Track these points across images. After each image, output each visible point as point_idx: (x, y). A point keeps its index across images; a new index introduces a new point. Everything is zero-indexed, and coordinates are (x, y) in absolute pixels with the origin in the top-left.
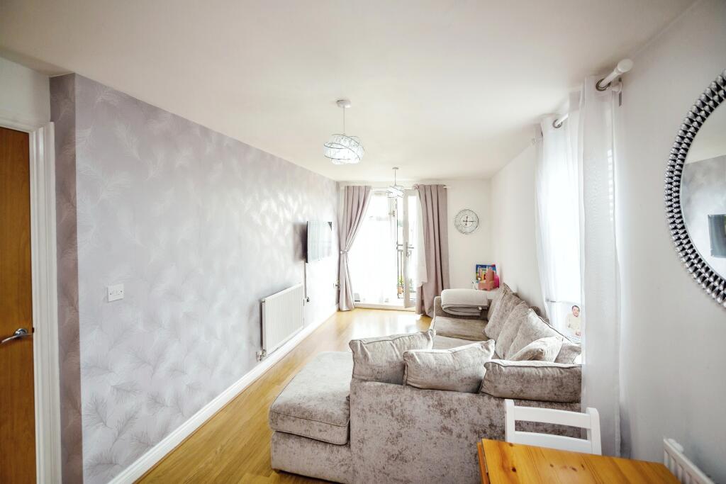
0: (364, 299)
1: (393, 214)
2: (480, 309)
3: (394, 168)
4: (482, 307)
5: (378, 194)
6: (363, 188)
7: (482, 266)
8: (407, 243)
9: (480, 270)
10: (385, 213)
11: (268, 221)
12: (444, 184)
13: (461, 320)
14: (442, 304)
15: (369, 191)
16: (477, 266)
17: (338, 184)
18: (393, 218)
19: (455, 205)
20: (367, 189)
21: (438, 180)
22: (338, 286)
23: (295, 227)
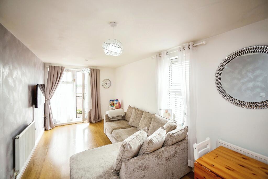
0: (59, 122)
1: (75, 80)
2: (123, 116)
3: (85, 60)
4: (123, 115)
5: (67, 71)
6: (61, 68)
7: (112, 100)
8: (84, 93)
9: (112, 102)
10: (70, 79)
11: (17, 84)
12: (99, 69)
13: (117, 122)
14: (109, 117)
15: (64, 69)
16: (110, 100)
17: (44, 64)
18: (74, 82)
19: (103, 77)
20: (62, 69)
21: (97, 67)
22: (45, 118)
23: (29, 87)
